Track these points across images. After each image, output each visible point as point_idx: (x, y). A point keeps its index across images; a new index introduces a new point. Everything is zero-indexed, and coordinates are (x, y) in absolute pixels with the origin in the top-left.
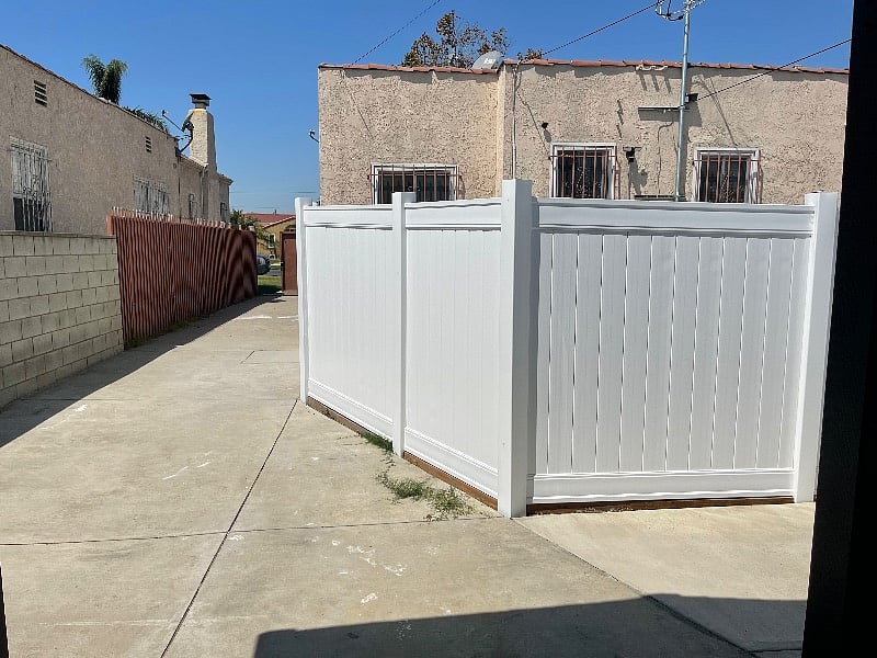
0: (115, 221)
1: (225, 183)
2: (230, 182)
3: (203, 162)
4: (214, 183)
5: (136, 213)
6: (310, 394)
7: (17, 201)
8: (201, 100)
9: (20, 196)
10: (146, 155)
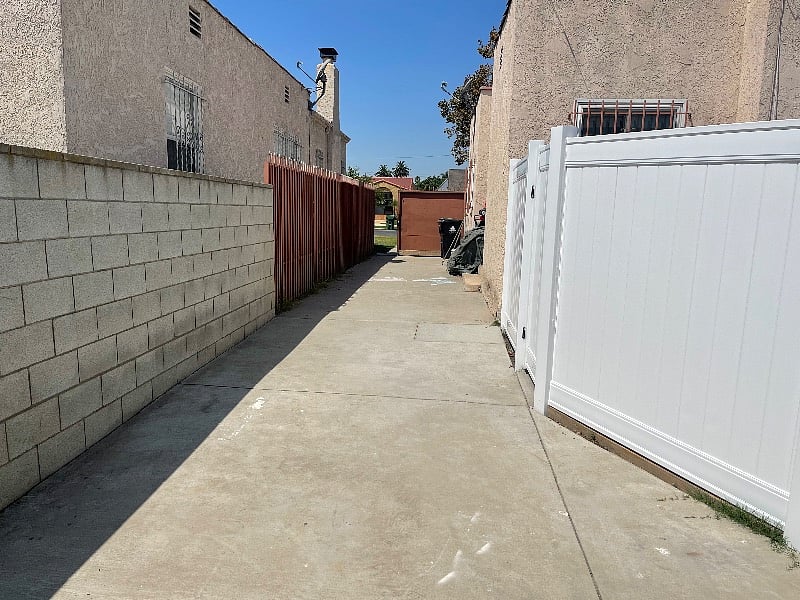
0: (273, 169)
1: (346, 139)
2: (348, 139)
3: (330, 118)
4: (337, 139)
5: (288, 163)
6: (551, 402)
7: (171, 143)
8: (328, 53)
9: (174, 138)
10: (285, 106)
